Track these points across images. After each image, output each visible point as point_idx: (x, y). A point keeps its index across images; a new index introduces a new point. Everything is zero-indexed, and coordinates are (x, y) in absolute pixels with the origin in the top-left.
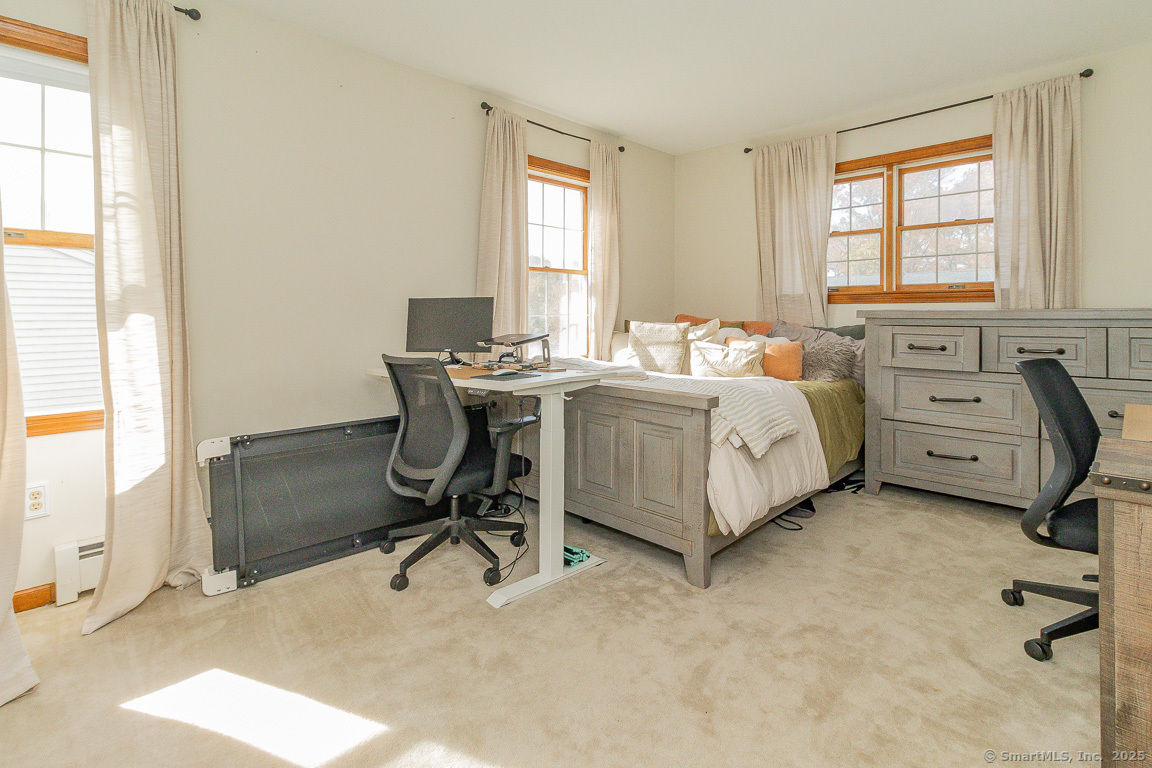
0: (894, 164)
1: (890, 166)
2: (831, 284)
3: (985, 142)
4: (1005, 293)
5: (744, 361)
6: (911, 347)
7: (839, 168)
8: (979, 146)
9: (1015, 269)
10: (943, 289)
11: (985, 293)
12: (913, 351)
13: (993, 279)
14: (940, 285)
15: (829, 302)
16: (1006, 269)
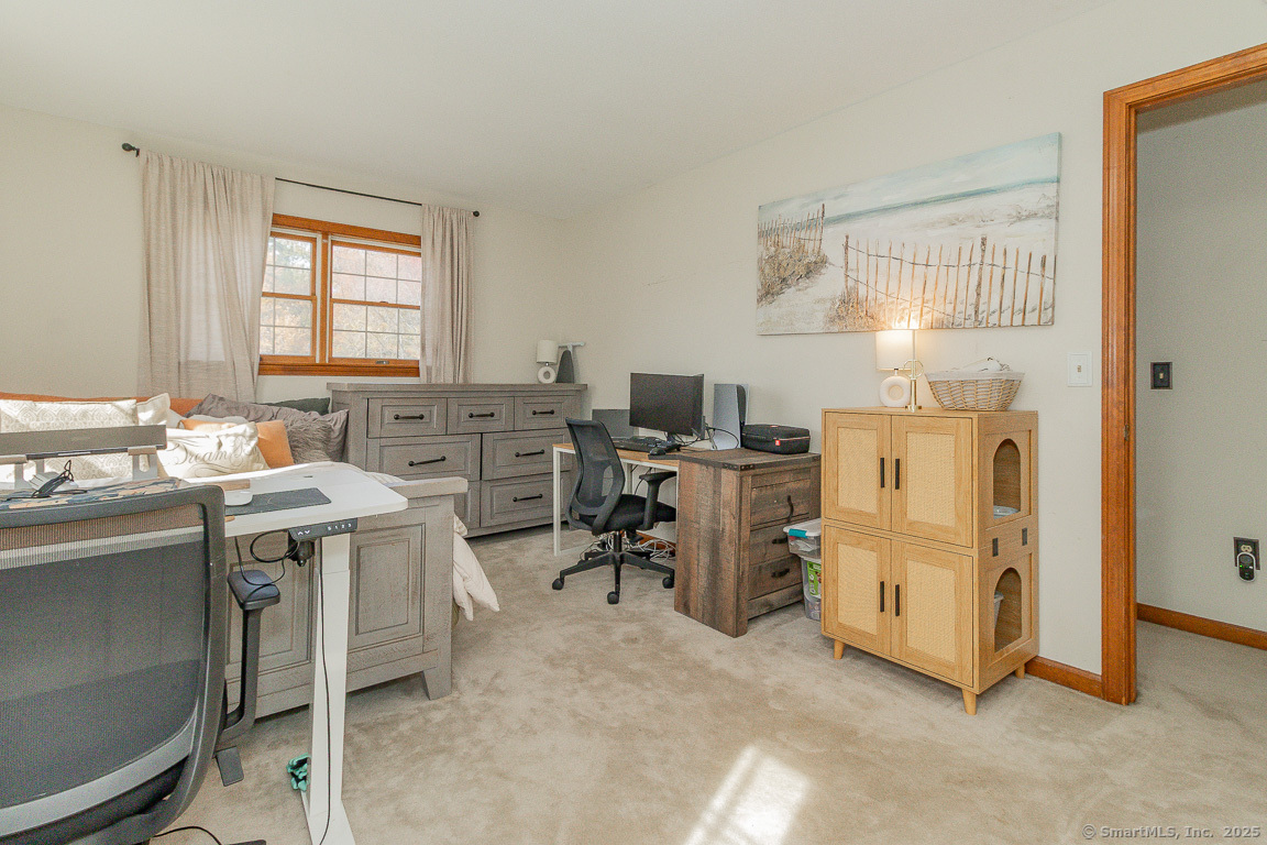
0: (327, 232)
1: (325, 235)
2: (263, 351)
3: (416, 240)
4: (429, 369)
5: (248, 449)
6: (397, 418)
7: (279, 220)
8: (409, 242)
9: (436, 351)
10: (371, 364)
11: (411, 369)
12: (398, 421)
13: (419, 358)
14: (370, 360)
15: (259, 374)
16: (429, 351)
